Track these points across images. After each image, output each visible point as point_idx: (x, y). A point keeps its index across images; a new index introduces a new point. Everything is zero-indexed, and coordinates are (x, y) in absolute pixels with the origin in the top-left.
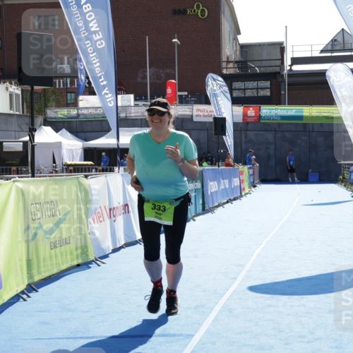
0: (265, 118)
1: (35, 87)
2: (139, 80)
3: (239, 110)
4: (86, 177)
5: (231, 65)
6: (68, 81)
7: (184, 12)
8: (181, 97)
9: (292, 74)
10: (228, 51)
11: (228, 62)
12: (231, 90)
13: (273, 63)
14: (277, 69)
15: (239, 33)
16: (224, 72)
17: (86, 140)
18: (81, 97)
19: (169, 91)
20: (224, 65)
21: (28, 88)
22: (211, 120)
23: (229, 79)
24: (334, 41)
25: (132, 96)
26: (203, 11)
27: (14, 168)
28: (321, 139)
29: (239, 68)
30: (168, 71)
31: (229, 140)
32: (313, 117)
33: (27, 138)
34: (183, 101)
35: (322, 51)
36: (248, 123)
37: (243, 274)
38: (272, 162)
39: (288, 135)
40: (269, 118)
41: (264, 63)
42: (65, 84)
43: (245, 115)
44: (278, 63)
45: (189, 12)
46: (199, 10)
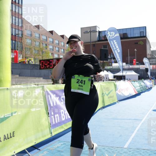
1: (104, 61)
2: (127, 59)
3: (151, 66)
4: (115, 82)
5: (149, 55)
7: (137, 43)
8: (137, 63)
10: (148, 52)
11: (148, 55)
12: (149, 61)
15: (151, 47)
16: (148, 57)
17: (114, 74)
18: (113, 64)
19: (134, 62)
20: (147, 55)
22: (145, 69)
25: (125, 63)
26: (142, 43)
29: (151, 56)
30: (134, 57)
31: (149, 73)
34: (137, 64)
36: (153, 69)
42: (110, 61)
43: (153, 67)
45: (139, 43)
46: (141, 43)
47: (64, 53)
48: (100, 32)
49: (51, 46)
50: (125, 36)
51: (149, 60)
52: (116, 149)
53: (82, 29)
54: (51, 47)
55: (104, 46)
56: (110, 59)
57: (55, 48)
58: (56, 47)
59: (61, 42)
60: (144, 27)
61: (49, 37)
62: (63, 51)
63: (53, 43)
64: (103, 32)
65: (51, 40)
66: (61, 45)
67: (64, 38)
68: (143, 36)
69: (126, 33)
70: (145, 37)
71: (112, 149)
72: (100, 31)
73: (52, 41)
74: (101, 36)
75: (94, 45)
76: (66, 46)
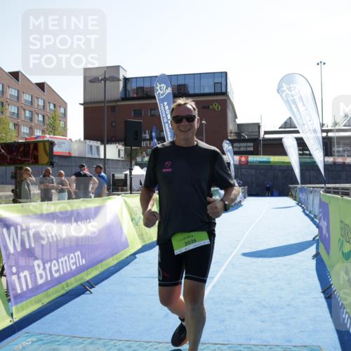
0: (250, 162)
1: (133, 148)
3: (237, 158)
5: (232, 135)
6: (148, 142)
9: (265, 140)
10: (231, 127)
11: (231, 133)
12: (233, 148)
13: (255, 134)
14: (256, 137)
15: (236, 117)
16: (229, 138)
20: (229, 134)
21: (129, 148)
23: (232, 142)
24: (286, 123)
26: (218, 107)
27: (120, 188)
28: (279, 174)
29: (237, 136)
32: (275, 162)
33: (128, 172)
35: (280, 128)
36: (242, 165)
37: (240, 244)
38: (254, 185)
39: (262, 171)
40: (253, 162)
41: (250, 134)
42: (147, 144)
43: (240, 161)
44: (257, 133)
45: (211, 107)
46: (216, 107)
47: (44, 124)
48: (126, 80)
49: (13, 107)
50: (182, 91)
51: (232, 145)
52: (156, 347)
53: (86, 70)
54: (13, 109)
55: (134, 111)
56: (148, 140)
57: (23, 112)
58: (24, 110)
59: (37, 98)
60: (222, 73)
61: (9, 87)
62: (42, 120)
63: (18, 99)
64: (134, 81)
65: (13, 93)
66: (38, 105)
67: (44, 91)
68: (219, 91)
69: (184, 85)
70: (225, 94)
71: (147, 347)
72: (128, 77)
73: (16, 95)
74: (129, 88)
75: (113, 109)
76: (50, 109)
